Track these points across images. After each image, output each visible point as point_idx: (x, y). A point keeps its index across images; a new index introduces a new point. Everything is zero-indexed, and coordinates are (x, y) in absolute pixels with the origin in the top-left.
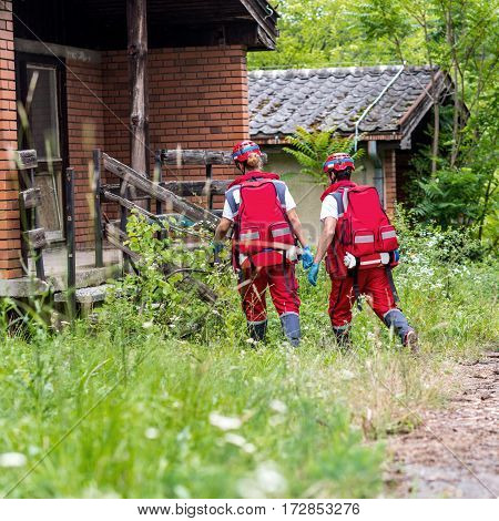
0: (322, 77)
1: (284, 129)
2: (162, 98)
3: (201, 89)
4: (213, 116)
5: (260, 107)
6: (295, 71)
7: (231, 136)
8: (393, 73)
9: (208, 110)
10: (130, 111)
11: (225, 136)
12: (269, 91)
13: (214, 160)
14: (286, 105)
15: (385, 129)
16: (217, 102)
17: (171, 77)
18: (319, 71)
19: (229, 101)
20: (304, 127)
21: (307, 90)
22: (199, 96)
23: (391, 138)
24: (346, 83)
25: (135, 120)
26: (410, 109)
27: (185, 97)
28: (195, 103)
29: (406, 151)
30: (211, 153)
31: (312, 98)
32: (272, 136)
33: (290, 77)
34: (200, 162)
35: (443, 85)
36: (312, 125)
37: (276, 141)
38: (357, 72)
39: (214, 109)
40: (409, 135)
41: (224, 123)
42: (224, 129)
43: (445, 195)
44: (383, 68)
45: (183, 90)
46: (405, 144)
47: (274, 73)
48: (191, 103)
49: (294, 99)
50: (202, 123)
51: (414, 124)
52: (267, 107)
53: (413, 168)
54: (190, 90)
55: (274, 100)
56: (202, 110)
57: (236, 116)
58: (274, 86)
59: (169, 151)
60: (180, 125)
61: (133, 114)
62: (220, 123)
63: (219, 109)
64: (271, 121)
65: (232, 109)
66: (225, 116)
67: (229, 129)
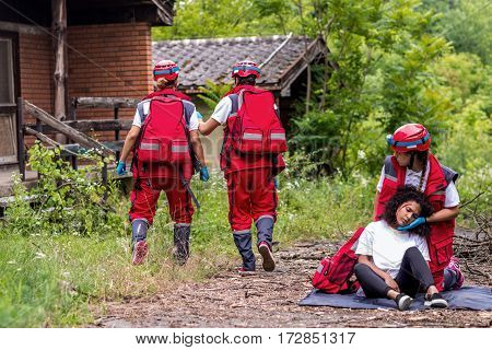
0: (232, 44)
1: (198, 82)
3: (119, 54)
4: (127, 73)
5: (184, 66)
6: (212, 40)
7: (140, 87)
8: (281, 41)
9: (123, 69)
10: (54, 70)
11: (135, 88)
12: (192, 54)
13: (120, 105)
14: (202, 64)
15: (270, 81)
16: (129, 63)
17: (96, 45)
18: (230, 40)
19: (138, 63)
20: (212, 81)
21: (219, 53)
22: (117, 59)
23: (274, 88)
24: (248, 48)
25: (58, 77)
26: (290, 67)
27: (107, 60)
28: (113, 64)
29: (286, 98)
30: (118, 100)
31: (222, 60)
32: (189, 87)
33: (209, 44)
34: (108, 106)
35: (319, 49)
36: (218, 79)
37: (192, 90)
38: (257, 40)
40: (289, 86)
41: (134, 78)
42: (134, 83)
43: (314, 129)
44: (275, 37)
45: (105, 55)
46: (285, 92)
47: (198, 41)
48: (111, 64)
49: (208, 60)
50: (118, 78)
51: (293, 78)
52: (188, 66)
53: (294, 109)
54: (111, 54)
55: (194, 61)
56: (119, 69)
57: (143, 73)
58: (196, 51)
59: (82, 99)
60: (103, 80)
61: (56, 73)
62: (132, 78)
63: (131, 68)
64: (189, 76)
65: (140, 68)
66: (136, 73)
67: (138, 83)
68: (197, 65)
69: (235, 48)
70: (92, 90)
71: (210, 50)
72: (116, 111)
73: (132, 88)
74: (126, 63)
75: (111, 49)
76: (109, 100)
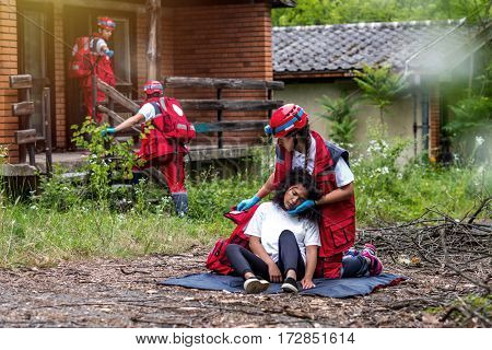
0: (405, 27)
1: (357, 66)
2: (213, 41)
3: (238, 35)
4: (245, 55)
5: (350, 49)
6: (388, 23)
7: (258, 69)
8: (455, 24)
9: (242, 50)
10: (147, 50)
11: (254, 69)
12: (363, 38)
13: (223, 85)
14: (369, 48)
16: (248, 44)
18: (405, 23)
19: (256, 44)
21: (388, 37)
22: (236, 40)
24: (419, 32)
25: (150, 56)
27: (227, 40)
28: (233, 45)
31: (389, 43)
33: (382, 28)
36: (378, 63)
37: (350, 74)
38: (431, 24)
39: (245, 50)
41: (252, 59)
42: (252, 64)
43: (470, 117)
44: (450, 21)
47: (373, 25)
48: (231, 45)
49: (376, 44)
50: (238, 60)
55: (362, 44)
56: (238, 50)
57: (261, 54)
58: (368, 34)
59: (172, 78)
60: (223, 60)
61: (149, 52)
62: (250, 59)
63: (249, 49)
64: (351, 60)
65: (258, 49)
66: (253, 54)
67: (256, 64)
68: (362, 49)
69: (406, 32)
70: (212, 71)
71: (382, 33)
72: (219, 91)
73: (249, 69)
74: (246, 44)
75: (230, 30)
76: (209, 81)
